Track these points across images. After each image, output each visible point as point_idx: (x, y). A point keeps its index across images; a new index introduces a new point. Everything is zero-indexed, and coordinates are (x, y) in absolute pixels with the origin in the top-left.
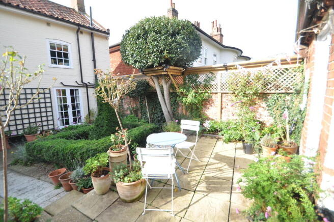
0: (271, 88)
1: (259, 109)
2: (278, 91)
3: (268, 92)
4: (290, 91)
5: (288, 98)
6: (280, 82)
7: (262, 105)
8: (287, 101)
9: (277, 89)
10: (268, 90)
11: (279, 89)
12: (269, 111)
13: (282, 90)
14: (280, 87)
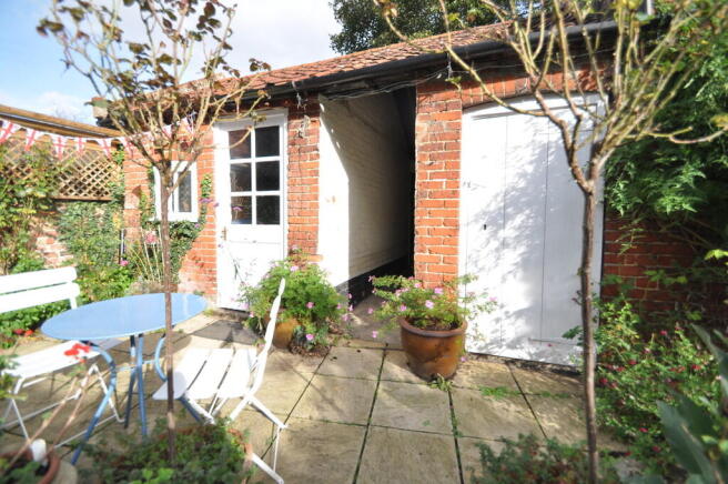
0: (66, 187)
1: (39, 239)
2: (81, 196)
3: (62, 196)
4: (105, 198)
5: (100, 211)
6: (85, 176)
7: (46, 230)
8: (99, 216)
9: (80, 192)
10: (62, 191)
11: (85, 192)
12: (64, 242)
13: (90, 192)
14: (85, 188)
